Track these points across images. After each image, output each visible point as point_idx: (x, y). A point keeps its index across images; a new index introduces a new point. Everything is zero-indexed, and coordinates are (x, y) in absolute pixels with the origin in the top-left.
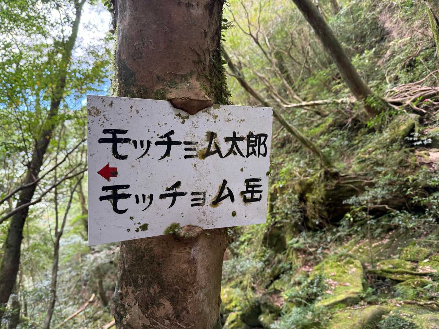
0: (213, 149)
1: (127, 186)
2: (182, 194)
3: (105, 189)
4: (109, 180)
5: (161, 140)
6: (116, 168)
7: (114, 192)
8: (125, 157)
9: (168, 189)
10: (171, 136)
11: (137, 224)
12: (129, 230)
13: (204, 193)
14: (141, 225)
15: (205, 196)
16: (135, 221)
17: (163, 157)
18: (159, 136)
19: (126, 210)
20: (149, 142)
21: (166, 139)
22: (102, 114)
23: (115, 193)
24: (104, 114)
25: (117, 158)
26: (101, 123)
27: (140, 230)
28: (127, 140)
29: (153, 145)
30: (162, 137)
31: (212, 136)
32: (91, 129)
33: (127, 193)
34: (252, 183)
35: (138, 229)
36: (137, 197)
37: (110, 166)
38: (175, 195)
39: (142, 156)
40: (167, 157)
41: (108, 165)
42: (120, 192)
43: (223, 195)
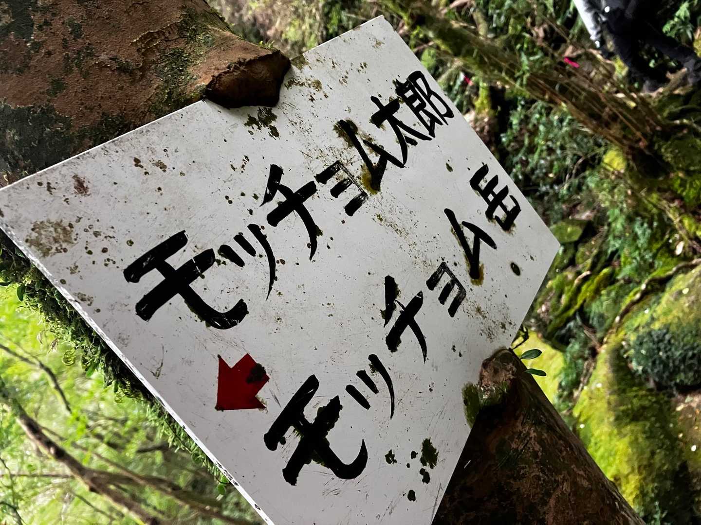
0: (375, 159)
1: (312, 384)
2: (417, 303)
3: (273, 439)
4: (260, 406)
5: (273, 205)
6: (247, 358)
7: (298, 428)
8: (240, 311)
9: (387, 315)
10: (283, 182)
11: (412, 462)
12: (412, 496)
13: (444, 267)
14: (420, 455)
15: (451, 274)
16: (403, 456)
17: (313, 246)
18: (261, 199)
19: (364, 450)
20: (254, 229)
21: (280, 197)
22: (78, 228)
23: (304, 428)
24: (85, 223)
25: (225, 326)
26: (99, 257)
27: (427, 468)
28: (205, 260)
29: (268, 230)
30: (268, 198)
31: (347, 129)
32: (88, 294)
33: (325, 403)
34: (483, 184)
35: (422, 472)
36: (351, 390)
37: (231, 365)
38: (408, 317)
39: (273, 278)
40: (319, 239)
41: (222, 364)
42: (310, 413)
43: (471, 246)
